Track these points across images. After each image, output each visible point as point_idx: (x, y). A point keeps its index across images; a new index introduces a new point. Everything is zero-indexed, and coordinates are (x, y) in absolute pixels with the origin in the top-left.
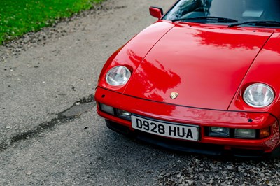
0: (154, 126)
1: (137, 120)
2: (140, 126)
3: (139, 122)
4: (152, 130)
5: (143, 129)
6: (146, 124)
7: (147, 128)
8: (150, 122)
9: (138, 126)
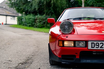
0: (102, 44)
1: (92, 43)
2: (93, 46)
3: (93, 44)
4: (101, 47)
5: (95, 48)
6: (97, 44)
7: (97, 46)
8: (100, 42)
9: (92, 47)
